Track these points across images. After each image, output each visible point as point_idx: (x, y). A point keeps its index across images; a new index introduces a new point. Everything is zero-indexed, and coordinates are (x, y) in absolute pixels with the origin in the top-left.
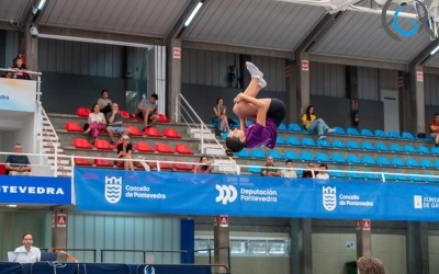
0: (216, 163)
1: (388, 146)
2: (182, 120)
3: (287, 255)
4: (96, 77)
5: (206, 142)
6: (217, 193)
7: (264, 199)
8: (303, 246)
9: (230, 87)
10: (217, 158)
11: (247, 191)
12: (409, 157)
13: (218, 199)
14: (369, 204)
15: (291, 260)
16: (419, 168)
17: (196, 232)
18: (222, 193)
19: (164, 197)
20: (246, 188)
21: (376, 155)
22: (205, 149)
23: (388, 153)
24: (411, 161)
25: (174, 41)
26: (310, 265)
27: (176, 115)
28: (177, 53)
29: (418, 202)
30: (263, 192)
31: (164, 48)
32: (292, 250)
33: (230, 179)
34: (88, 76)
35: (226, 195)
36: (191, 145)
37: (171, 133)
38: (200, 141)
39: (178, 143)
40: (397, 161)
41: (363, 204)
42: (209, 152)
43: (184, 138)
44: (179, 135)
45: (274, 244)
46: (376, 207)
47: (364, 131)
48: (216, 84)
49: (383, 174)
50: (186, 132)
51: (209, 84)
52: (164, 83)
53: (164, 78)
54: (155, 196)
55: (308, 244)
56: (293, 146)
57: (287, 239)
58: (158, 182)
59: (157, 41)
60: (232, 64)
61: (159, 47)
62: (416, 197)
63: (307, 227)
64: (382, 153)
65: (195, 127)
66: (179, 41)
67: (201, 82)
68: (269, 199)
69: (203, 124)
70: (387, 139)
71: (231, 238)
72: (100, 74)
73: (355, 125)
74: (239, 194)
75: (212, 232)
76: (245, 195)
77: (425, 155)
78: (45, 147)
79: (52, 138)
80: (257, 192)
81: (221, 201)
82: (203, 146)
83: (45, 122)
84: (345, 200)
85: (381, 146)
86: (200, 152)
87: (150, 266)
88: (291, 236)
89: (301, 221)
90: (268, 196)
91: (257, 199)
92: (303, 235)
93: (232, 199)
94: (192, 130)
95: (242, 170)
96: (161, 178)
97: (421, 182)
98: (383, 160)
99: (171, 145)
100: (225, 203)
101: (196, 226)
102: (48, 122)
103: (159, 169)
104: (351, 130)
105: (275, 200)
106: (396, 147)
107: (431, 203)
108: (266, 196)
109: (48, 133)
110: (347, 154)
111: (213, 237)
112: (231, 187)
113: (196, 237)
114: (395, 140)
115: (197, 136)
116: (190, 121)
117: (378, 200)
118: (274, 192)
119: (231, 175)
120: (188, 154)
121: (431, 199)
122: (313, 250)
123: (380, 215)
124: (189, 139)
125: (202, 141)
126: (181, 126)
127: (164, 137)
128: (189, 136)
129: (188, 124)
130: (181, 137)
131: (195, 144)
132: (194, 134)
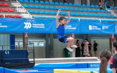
0: (23, 15)
1: (78, 9)
3: (45, 46)
5: (19, 7)
6: (25, 25)
7: (40, 27)
8: (50, 43)
10: (23, 13)
11: (34, 24)
12: (85, 13)
13: (25, 27)
14: (75, 28)
15: (46, 48)
16: (89, 16)
17: (15, 39)
18: (26, 25)
19: (7, 26)
20: (34, 23)
21: (74, 12)
22: (18, 10)
23: (78, 11)
24: (86, 14)
26: (53, 49)
29: (90, 28)
30: (40, 25)
32: (46, 44)
33: (28, 20)
35: (28, 26)
37: (6, 5)
38: (16, 7)
39: (9, 8)
40: (82, 14)
41: (73, 28)
42: (20, 11)
43: (10, 6)
44: (9, 5)
45: (40, 43)
46: (77, 30)
47: (70, 4)
49: (79, 18)
54: (3, 26)
55: (52, 42)
56: (48, 9)
57: (44, 41)
58: (4, 22)
62: (90, 26)
63: (52, 37)
64: (77, 11)
65: (14, 2)
68: (42, 27)
69: (17, 1)
70: (77, 7)
71: (29, 41)
73: (65, 2)
74: (32, 26)
75: (22, 39)
76: (34, 26)
77: (90, 12)
80: (38, 25)
81: (26, 28)
84: (67, 27)
85: (76, 9)
86: (16, 11)
87: (7, 51)
88: (46, 40)
89: (49, 34)
90: (42, 26)
91: (38, 27)
92: (50, 39)
93: (30, 27)
94: (13, 4)
95: (33, 17)
96: (5, 20)
97: (90, 21)
98: (77, 14)
99: (6, 9)
100: (27, 28)
101: (15, 37)
103: (4, 17)
104: (65, 4)
105: (44, 27)
106: (81, 9)
107: (94, 28)
108: (41, 26)
110: (65, 12)
111: (22, 41)
112: (29, 23)
113: (15, 41)
114: (80, 7)
115: (15, 6)
117: (78, 27)
118: (44, 25)
119: (29, 19)
120: (13, 12)
121: (95, 27)
122: (54, 44)
123: (78, 32)
124: (12, 7)
125: (17, 7)
126: (9, 2)
127: (4, 6)
128: (12, 5)
129: (12, 1)
130: (9, 6)
131: (14, 8)
132: (13, 5)
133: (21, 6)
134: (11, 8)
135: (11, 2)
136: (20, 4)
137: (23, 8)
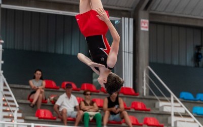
2: (151, 94)
4: (63, 55)
5: (177, 115)
9: (197, 66)
22: (175, 123)
25: (142, 13)
27: (144, 89)
28: (144, 25)
31: (131, 20)
34: (55, 55)
36: (161, 118)
37: (139, 106)
38: (169, 115)
42: (179, 125)
43: (153, 111)
44: (148, 108)
48: (183, 63)
50: (154, 105)
51: (175, 63)
52: (131, 56)
53: (131, 50)
59: (124, 13)
60: (199, 44)
61: (127, 19)
65: (166, 101)
66: (146, 13)
67: (168, 61)
69: (173, 95)
72: (68, 52)
78: (5, 117)
79: (12, 109)
82: (173, 119)
83: (7, 93)
94: (161, 104)
99: (140, 117)
102: (11, 93)
109: (9, 104)
115: (166, 109)
116: (159, 95)
124: (157, 112)
125: (173, 114)
126: (149, 99)
127: (133, 110)
128: (158, 109)
129: (157, 98)
130: (149, 110)
131: (165, 117)
132: (163, 107)
133: (186, 112)
134: (155, 116)
135: (157, 100)
136: (181, 106)
137: (189, 116)
